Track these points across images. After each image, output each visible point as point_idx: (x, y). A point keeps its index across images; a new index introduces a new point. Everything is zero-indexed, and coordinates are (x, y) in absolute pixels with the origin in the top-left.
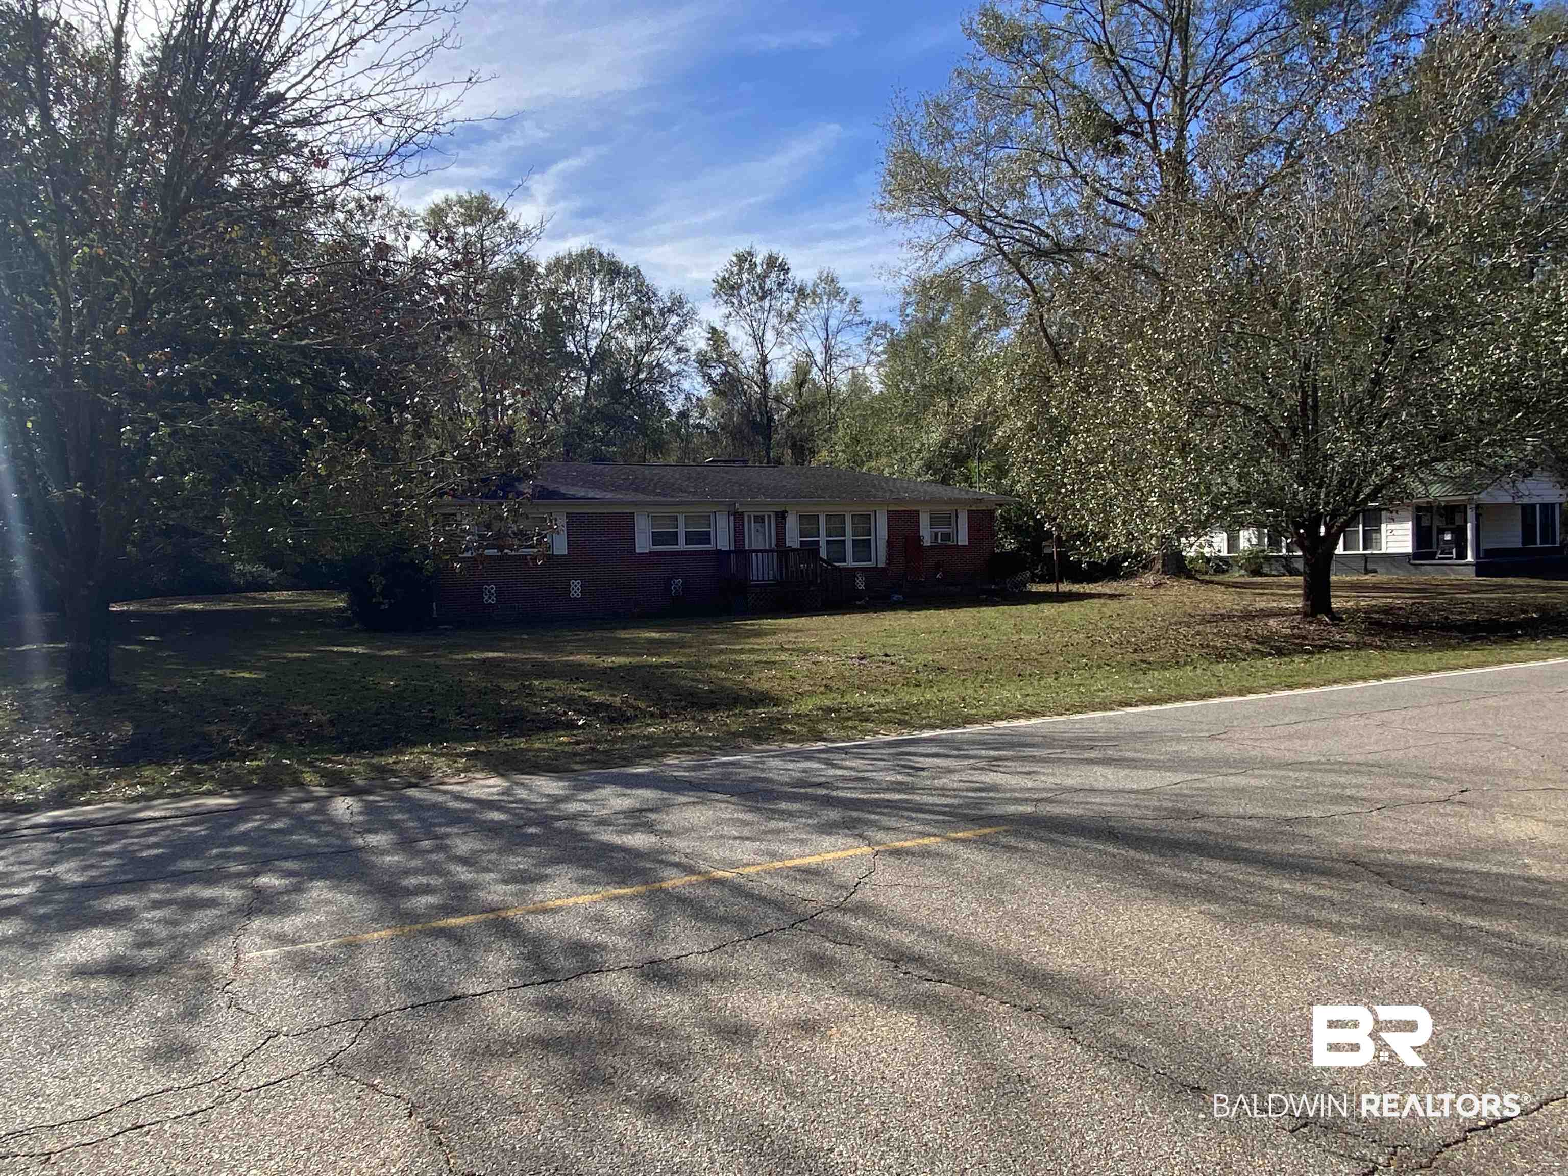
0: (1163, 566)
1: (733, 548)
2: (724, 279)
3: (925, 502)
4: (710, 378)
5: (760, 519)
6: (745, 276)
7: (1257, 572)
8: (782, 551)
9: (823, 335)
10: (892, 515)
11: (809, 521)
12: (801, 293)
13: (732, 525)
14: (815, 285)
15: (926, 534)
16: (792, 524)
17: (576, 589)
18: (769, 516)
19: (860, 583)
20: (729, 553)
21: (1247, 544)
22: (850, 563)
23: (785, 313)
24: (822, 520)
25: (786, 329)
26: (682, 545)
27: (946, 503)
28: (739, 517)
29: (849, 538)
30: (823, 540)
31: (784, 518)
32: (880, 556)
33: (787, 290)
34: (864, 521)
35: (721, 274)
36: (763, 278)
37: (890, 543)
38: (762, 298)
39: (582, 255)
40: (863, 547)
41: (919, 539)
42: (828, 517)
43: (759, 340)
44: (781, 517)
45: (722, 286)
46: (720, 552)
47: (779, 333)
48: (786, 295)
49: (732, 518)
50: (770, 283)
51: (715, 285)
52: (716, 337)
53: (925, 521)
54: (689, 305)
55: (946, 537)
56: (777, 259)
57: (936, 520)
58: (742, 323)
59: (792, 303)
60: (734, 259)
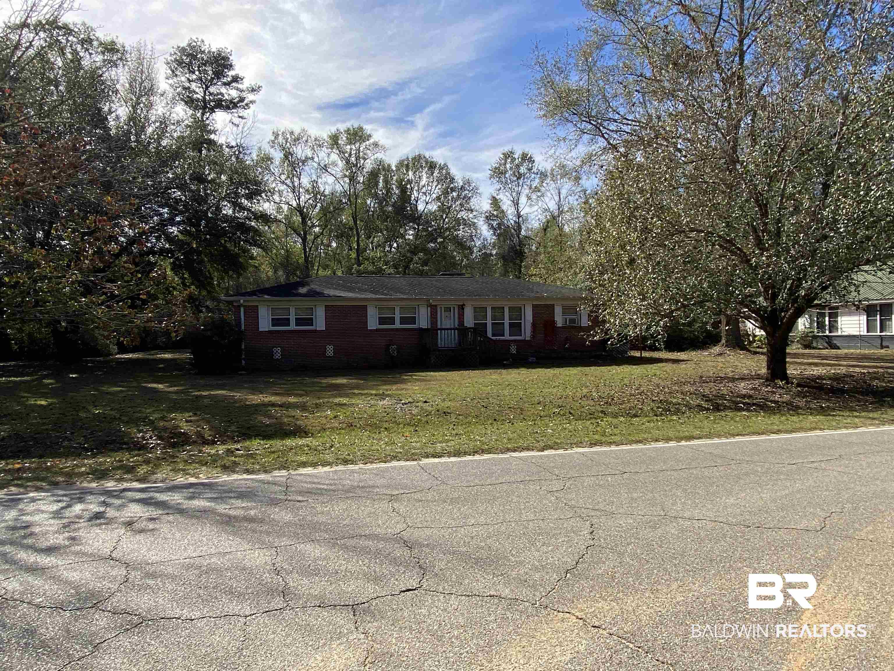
0: (726, 342)
1: (429, 327)
2: (496, 168)
3: (558, 299)
4: (492, 226)
5: (448, 309)
6: (508, 166)
7: (807, 346)
8: (462, 330)
9: (557, 198)
10: (535, 307)
11: (480, 311)
12: (543, 175)
13: (429, 314)
14: (552, 170)
15: (559, 320)
16: (469, 313)
17: (330, 350)
18: (454, 308)
19: (513, 349)
20: (427, 329)
21: (803, 327)
22: (507, 337)
23: (533, 187)
24: (506, 310)
25: (534, 197)
26: (398, 325)
27: (572, 300)
28: (433, 308)
29: (507, 322)
30: (489, 322)
31: (463, 309)
32: (527, 333)
33: (534, 173)
34: (516, 311)
35: (494, 166)
36: (518, 166)
37: (534, 325)
38: (518, 178)
39: (415, 158)
40: (516, 327)
41: (554, 322)
42: (493, 308)
43: (516, 203)
44: (462, 308)
45: (495, 172)
46: (421, 329)
47: (529, 198)
48: (533, 176)
49: (429, 308)
50: (523, 170)
51: (490, 172)
52: (495, 202)
53: (558, 311)
54: (474, 184)
55: (572, 321)
56: (528, 155)
57: (566, 310)
58: (507, 193)
59: (537, 180)
60: (502, 156)
